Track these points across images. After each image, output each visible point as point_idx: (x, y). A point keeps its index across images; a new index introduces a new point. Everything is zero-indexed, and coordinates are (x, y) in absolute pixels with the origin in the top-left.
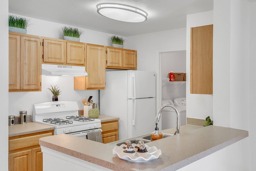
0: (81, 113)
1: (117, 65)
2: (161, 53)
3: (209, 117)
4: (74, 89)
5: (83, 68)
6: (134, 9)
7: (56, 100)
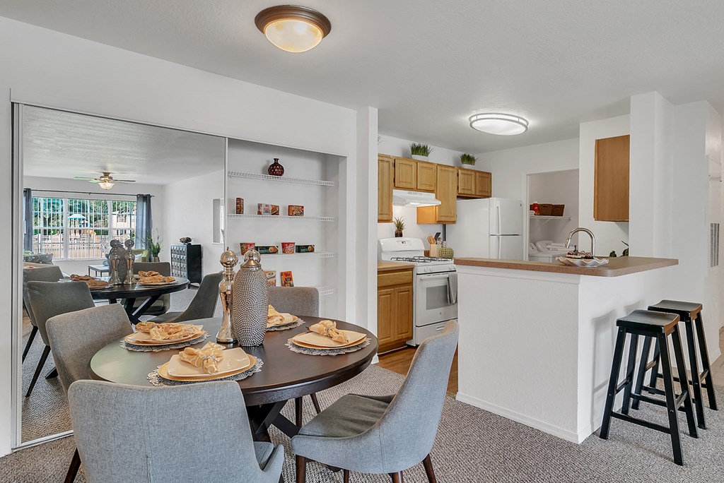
0: (427, 253)
1: (469, 192)
2: (529, 175)
3: (614, 252)
4: (418, 223)
5: (433, 195)
6: (517, 119)
7: (401, 235)
